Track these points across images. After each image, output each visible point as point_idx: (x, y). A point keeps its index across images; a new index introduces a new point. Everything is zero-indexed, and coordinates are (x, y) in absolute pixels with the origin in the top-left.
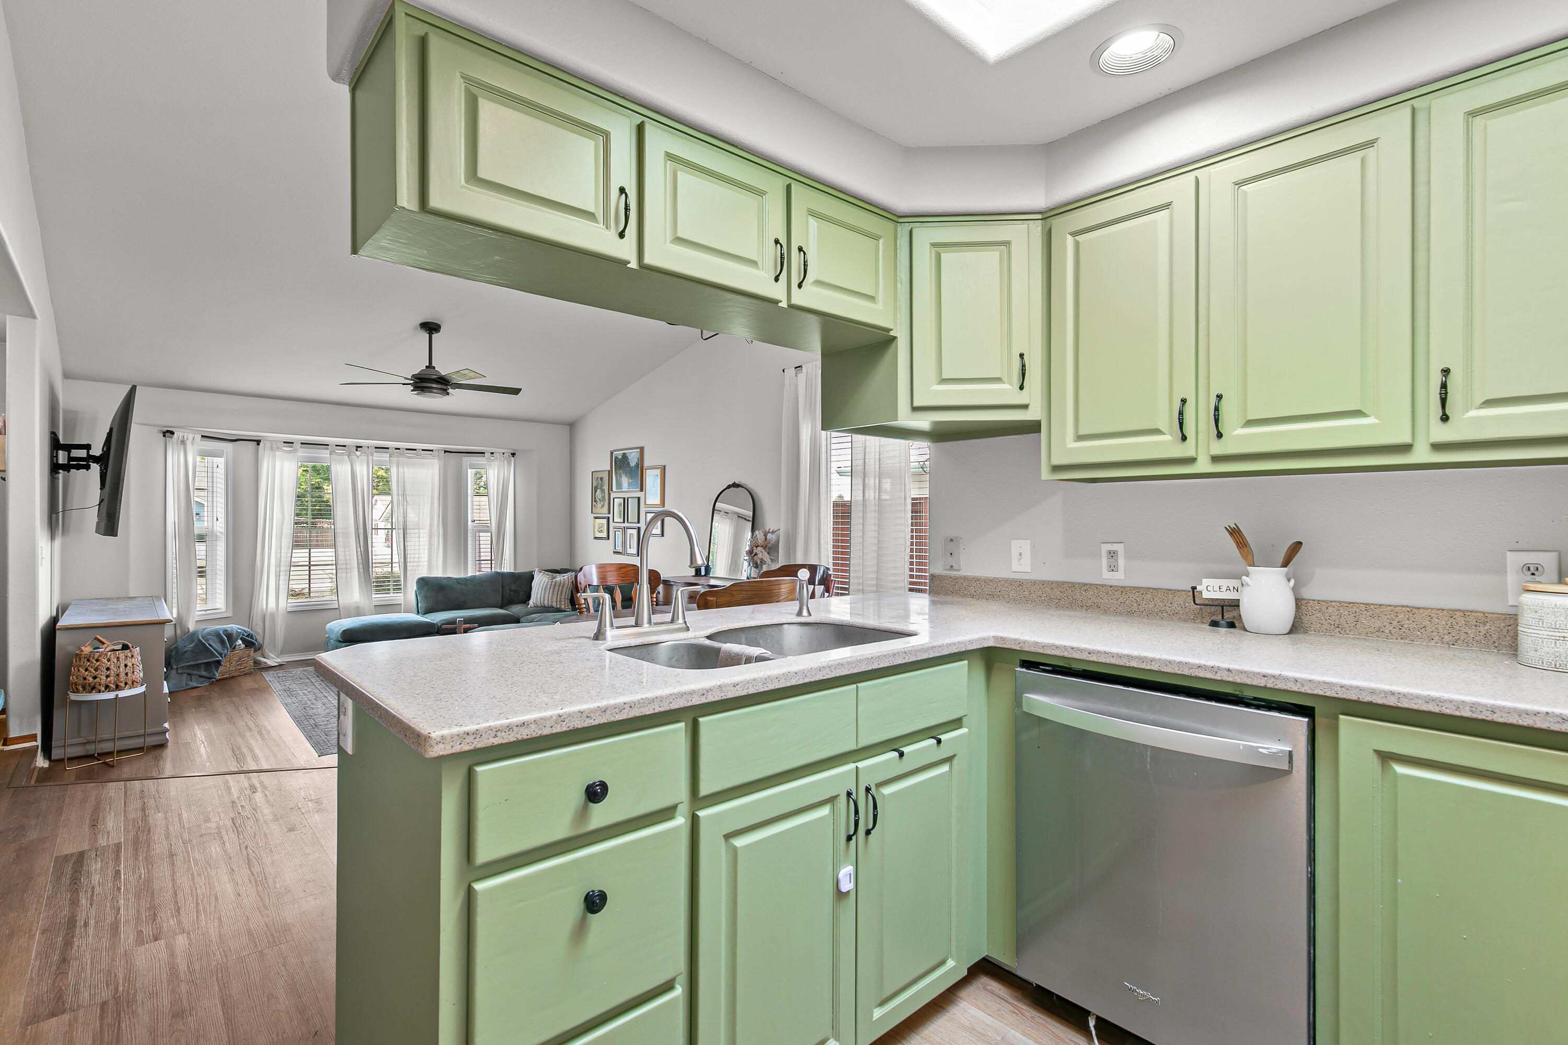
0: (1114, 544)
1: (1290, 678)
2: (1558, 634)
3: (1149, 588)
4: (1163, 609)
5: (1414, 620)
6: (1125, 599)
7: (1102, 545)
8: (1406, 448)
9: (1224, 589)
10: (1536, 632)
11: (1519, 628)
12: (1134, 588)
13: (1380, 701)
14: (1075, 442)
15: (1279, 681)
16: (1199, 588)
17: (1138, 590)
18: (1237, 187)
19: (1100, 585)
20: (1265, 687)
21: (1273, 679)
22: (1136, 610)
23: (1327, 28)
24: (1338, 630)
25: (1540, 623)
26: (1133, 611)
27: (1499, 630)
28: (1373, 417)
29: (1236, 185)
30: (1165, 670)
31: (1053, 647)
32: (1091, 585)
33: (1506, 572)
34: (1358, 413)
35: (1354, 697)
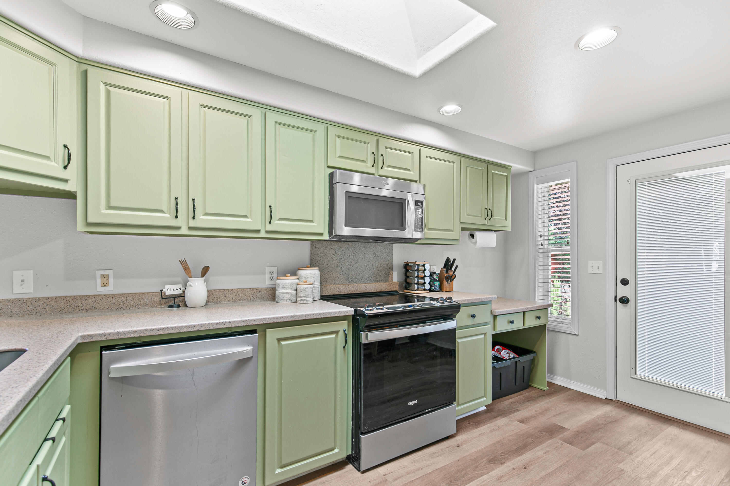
0: (106, 271)
1: (252, 320)
2: (289, 292)
3: (130, 294)
4: (139, 303)
5: (243, 293)
6: (115, 301)
7: (97, 271)
8: (258, 231)
9: (175, 289)
10: (283, 292)
11: (276, 291)
12: (121, 294)
13: (279, 321)
14: (106, 209)
15: (248, 322)
16: (164, 290)
17: (123, 295)
18: (201, 106)
19: (96, 295)
20: (244, 326)
21: (246, 322)
22: (122, 306)
23: (237, 63)
24: (219, 301)
25: (285, 289)
26: (120, 307)
27: (265, 293)
28: (250, 219)
29: (201, 105)
30: (201, 329)
31: (132, 333)
32: (90, 296)
33: (265, 274)
34: (245, 217)
35: (272, 322)
